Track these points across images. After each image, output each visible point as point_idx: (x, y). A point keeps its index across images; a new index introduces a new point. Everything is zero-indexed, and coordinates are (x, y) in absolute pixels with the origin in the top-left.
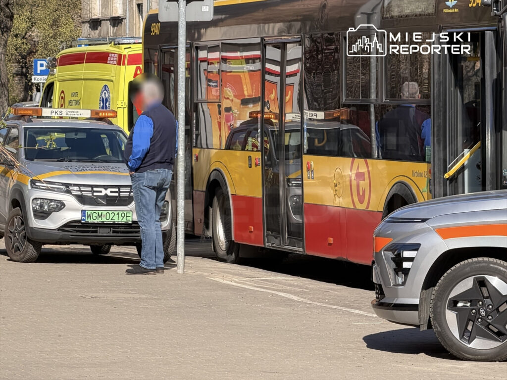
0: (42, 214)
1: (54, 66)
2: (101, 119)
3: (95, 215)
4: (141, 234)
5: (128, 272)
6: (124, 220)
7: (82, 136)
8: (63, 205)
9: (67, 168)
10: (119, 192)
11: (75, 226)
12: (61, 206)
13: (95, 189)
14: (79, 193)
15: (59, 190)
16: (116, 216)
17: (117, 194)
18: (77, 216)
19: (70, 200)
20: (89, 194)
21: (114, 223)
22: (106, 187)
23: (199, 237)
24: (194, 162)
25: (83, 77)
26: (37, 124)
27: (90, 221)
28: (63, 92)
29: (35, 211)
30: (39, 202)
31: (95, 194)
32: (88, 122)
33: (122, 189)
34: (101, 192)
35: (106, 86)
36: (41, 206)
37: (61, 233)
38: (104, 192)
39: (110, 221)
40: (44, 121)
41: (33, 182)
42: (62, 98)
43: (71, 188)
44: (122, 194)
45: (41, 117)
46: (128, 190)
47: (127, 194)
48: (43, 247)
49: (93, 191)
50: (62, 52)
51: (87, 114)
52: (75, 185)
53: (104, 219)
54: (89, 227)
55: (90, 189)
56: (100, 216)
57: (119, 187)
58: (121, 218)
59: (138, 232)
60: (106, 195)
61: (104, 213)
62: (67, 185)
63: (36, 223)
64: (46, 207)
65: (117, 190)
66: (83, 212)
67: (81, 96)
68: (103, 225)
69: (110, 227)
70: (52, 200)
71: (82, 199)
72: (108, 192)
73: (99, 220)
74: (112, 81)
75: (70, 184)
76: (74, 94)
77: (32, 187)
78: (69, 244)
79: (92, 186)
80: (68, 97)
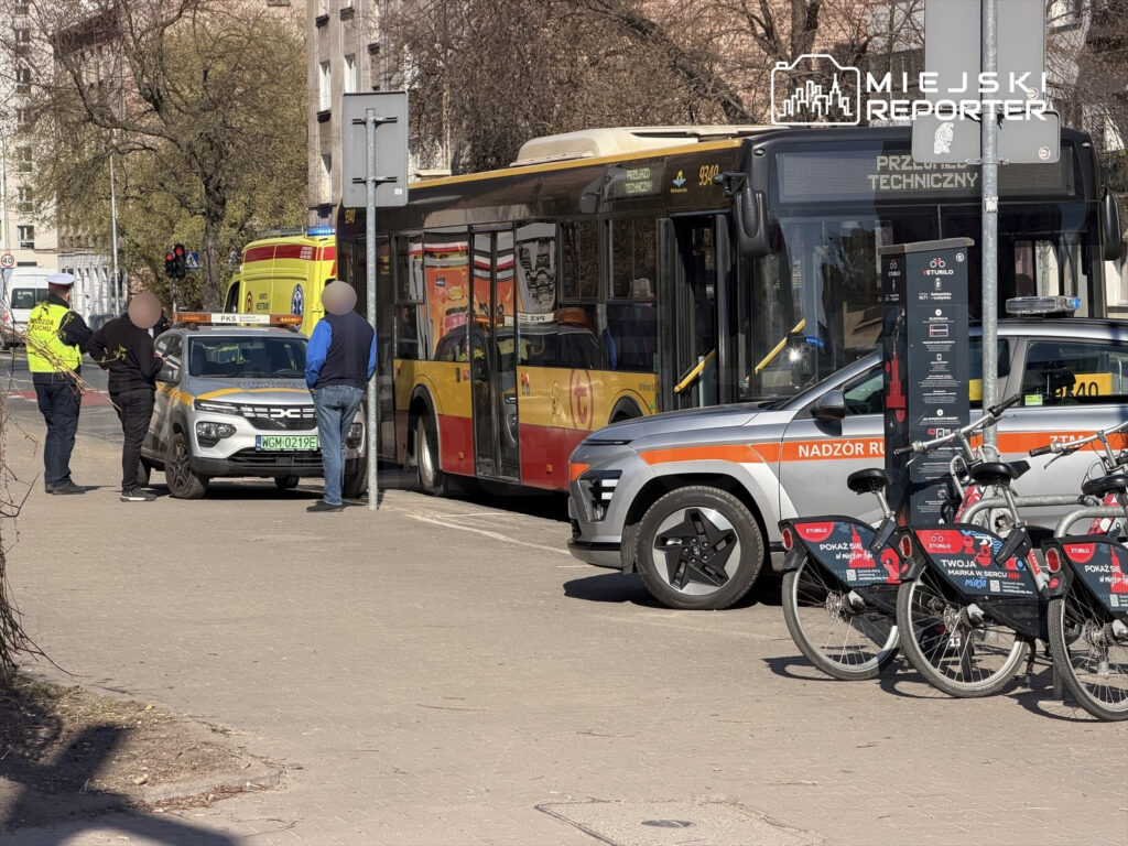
0: (209, 441)
1: (240, 262)
2: (283, 326)
3: (273, 441)
4: (324, 464)
5: (310, 509)
6: (308, 447)
7: (259, 346)
8: (235, 429)
9: (238, 385)
10: (301, 413)
11: (247, 455)
12: (231, 431)
13: (272, 410)
14: (253, 415)
15: (229, 412)
16: (298, 443)
17: (298, 416)
18: (250, 443)
19: (241, 424)
20: (266, 416)
21: (296, 451)
22: (285, 408)
23: (401, 467)
24: (395, 376)
25: (272, 275)
26: (203, 333)
27: (267, 448)
28: (250, 293)
29: (200, 438)
30: (205, 426)
31: (272, 416)
32: (266, 330)
33: (305, 410)
34: (279, 413)
35: (298, 285)
36: (208, 431)
37: (233, 464)
38: (283, 413)
39: (291, 448)
40: (214, 329)
41: (197, 403)
42: (249, 301)
43: (243, 409)
44: (305, 416)
45: (211, 324)
46: (312, 410)
47: (311, 416)
48: (211, 480)
49: (269, 413)
50: (250, 244)
51: (265, 319)
52: (249, 406)
53: (284, 447)
54: (266, 456)
55: (265, 410)
56: (278, 442)
57: (301, 407)
58: (303, 444)
59: (321, 461)
60: (286, 416)
61: (284, 439)
62: (238, 406)
63: (201, 452)
64: (213, 433)
65: (298, 410)
66: (258, 437)
67: (271, 299)
68: (283, 454)
69: (290, 456)
70: (220, 424)
71: (256, 422)
72: (288, 413)
73: (278, 448)
74: (305, 279)
75: (244, 405)
76: (263, 296)
77: (196, 409)
78: (242, 476)
79: (269, 407)
80: (256, 300)
